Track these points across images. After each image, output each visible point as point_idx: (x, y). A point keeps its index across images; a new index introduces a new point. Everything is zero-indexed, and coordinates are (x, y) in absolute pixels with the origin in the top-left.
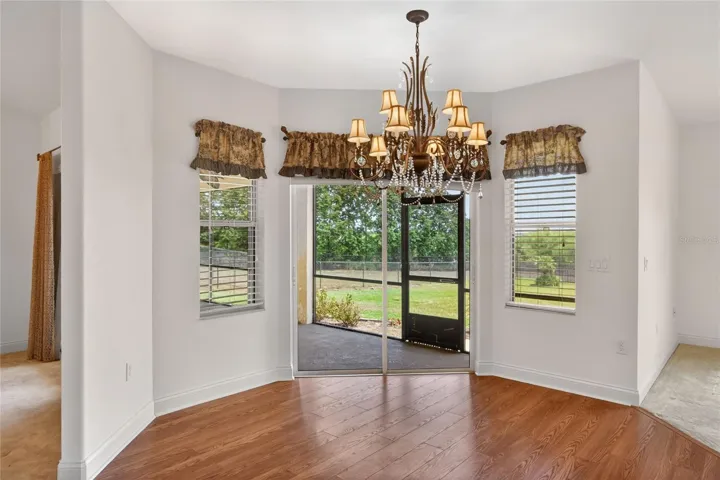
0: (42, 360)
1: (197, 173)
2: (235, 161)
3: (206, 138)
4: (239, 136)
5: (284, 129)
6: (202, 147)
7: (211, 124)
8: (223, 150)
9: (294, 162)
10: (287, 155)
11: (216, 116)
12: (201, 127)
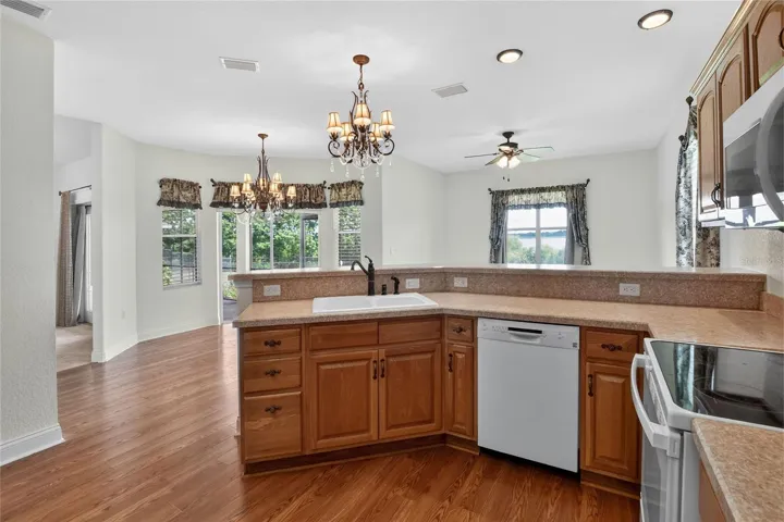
0: (65, 326)
1: (162, 208)
2: (182, 200)
3: (166, 188)
4: (185, 186)
5: (212, 180)
6: (164, 193)
7: (169, 180)
8: (176, 194)
9: (218, 199)
10: (215, 195)
11: (171, 175)
12: (162, 182)
